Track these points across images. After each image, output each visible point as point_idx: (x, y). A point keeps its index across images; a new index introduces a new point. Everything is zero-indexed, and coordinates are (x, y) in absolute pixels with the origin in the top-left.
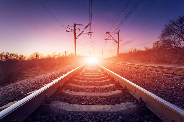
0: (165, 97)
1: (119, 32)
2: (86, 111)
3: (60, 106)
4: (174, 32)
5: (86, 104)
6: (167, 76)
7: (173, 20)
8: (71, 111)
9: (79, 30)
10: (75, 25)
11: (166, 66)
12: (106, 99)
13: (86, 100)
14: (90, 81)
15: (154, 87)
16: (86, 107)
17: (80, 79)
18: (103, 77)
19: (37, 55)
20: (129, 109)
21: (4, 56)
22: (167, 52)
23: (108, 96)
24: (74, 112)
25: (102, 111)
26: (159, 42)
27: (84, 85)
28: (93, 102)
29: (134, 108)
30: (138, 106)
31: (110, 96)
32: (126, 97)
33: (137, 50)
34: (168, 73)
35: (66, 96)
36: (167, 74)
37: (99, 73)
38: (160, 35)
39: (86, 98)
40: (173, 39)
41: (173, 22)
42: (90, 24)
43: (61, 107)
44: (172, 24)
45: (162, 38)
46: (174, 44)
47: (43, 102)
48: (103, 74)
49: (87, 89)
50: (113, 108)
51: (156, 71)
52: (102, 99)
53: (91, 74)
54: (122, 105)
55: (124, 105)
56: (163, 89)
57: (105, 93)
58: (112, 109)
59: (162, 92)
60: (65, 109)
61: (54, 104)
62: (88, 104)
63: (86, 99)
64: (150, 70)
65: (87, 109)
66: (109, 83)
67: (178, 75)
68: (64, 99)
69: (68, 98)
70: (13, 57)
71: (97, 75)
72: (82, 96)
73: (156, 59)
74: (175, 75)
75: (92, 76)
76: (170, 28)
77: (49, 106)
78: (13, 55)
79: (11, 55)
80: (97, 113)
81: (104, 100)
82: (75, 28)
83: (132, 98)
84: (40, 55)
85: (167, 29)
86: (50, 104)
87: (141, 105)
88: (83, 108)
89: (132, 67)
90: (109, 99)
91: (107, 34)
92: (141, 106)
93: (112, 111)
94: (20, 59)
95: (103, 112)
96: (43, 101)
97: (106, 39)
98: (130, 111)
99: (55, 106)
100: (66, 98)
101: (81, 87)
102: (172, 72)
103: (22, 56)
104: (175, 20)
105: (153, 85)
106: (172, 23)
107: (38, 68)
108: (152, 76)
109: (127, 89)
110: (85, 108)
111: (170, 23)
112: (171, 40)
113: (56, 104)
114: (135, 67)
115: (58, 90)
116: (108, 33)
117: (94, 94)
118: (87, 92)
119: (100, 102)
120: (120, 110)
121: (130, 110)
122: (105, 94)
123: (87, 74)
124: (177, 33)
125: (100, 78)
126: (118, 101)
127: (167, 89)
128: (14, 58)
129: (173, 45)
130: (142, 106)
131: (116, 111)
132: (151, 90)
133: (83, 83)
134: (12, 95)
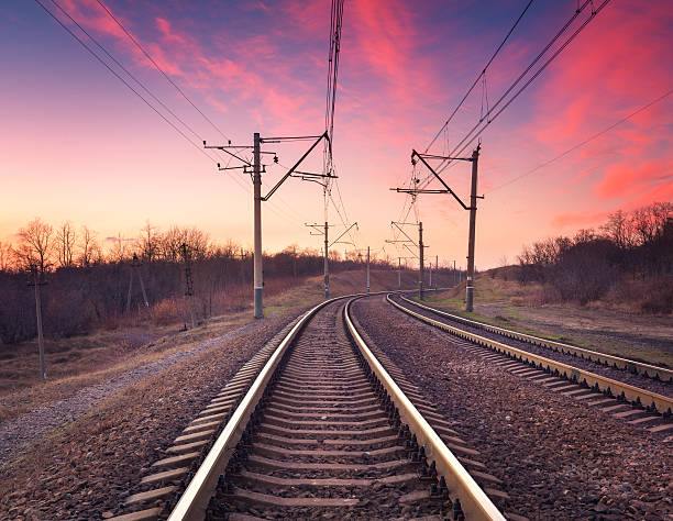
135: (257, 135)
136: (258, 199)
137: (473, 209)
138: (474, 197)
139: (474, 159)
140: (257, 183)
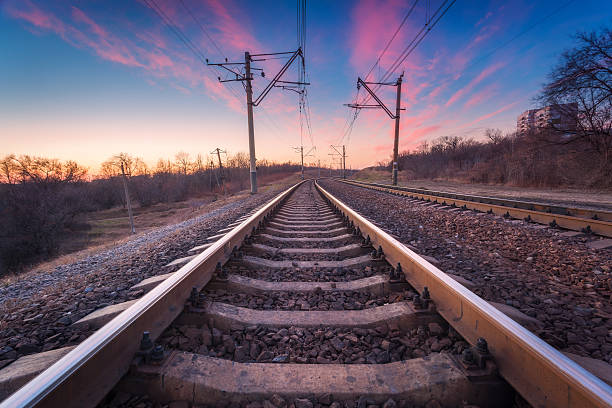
0: (567, 328)
1: (400, 80)
2: (290, 391)
3: (197, 372)
4: (593, 77)
5: (287, 361)
6: (567, 241)
7: (593, 35)
8: (234, 393)
9: (263, 75)
10: (248, 57)
11: (559, 195)
12: (359, 336)
13: (287, 342)
14: (303, 264)
15: (524, 286)
16: (288, 375)
17: (269, 256)
18: (348, 247)
19: (125, 163)
20: (442, 384)
21: (15, 167)
22: (564, 147)
23: (363, 327)
24: (245, 394)
25: (345, 390)
26: (538, 114)
27: (281, 280)
28: (313, 352)
29: (459, 379)
30: (473, 374)
31: (372, 326)
32: (429, 330)
33: (459, 143)
34: (567, 230)
35: (218, 329)
36: (565, 234)
37: (332, 228)
38: (541, 89)
39: (289, 335)
40: (588, 102)
41: (591, 42)
42: (300, 52)
43: (200, 379)
44: (588, 50)
45: (549, 100)
46: (591, 121)
47: (136, 363)
48: (347, 235)
49: (290, 294)
50: (384, 377)
51: (528, 220)
52: (342, 339)
53: (305, 235)
54: (414, 364)
55: (423, 369)
56: (559, 298)
57: (353, 313)
58: (381, 382)
59: (554, 310)
60: (214, 386)
61: (174, 365)
62: (297, 361)
63: (286, 338)
64: (507, 216)
65: (291, 381)
66: (368, 269)
67: (604, 237)
68: (213, 339)
69: (226, 337)
70: (46, 169)
71: (325, 236)
72: (274, 326)
73: (522, 173)
74: (594, 234)
75: (310, 243)
76: (578, 62)
77: (157, 375)
78: (44, 164)
79: (38, 163)
80: (327, 402)
81: (352, 344)
82: (248, 68)
83: (451, 335)
84: (134, 162)
85: (570, 66)
86: (160, 365)
87: (484, 367)
88: (278, 376)
89: (444, 204)
90: (369, 339)
91: (359, 88)
92: (483, 374)
93: (379, 392)
94: (70, 177)
95: (348, 394)
96: (137, 355)
97: (357, 106)
98: (446, 392)
99: (178, 376)
100: (218, 334)
101: (270, 286)
102: (585, 227)
103: (73, 168)
104: (598, 35)
105: (520, 278)
106: (588, 44)
107: (129, 206)
108: (512, 241)
109: (432, 301)
110: (282, 378)
111: (580, 45)
112: (581, 107)
113: (181, 366)
114: (454, 206)
115: (189, 304)
116: (364, 84)
117: (314, 317)
118: (291, 309)
119: (338, 352)
120: (407, 389)
121: (444, 390)
122: (353, 318)
123: (291, 236)
124: (603, 83)
125: (337, 250)
126: (401, 344)
127: (571, 296)
128: (50, 173)
129: (586, 125)
130: (489, 373)
131: (394, 391)
132: (513, 298)
133: (276, 270)
134: (33, 322)
135: (247, 53)
136: (251, 104)
137: (398, 117)
138: (398, 109)
139: (399, 84)
140: (249, 91)
